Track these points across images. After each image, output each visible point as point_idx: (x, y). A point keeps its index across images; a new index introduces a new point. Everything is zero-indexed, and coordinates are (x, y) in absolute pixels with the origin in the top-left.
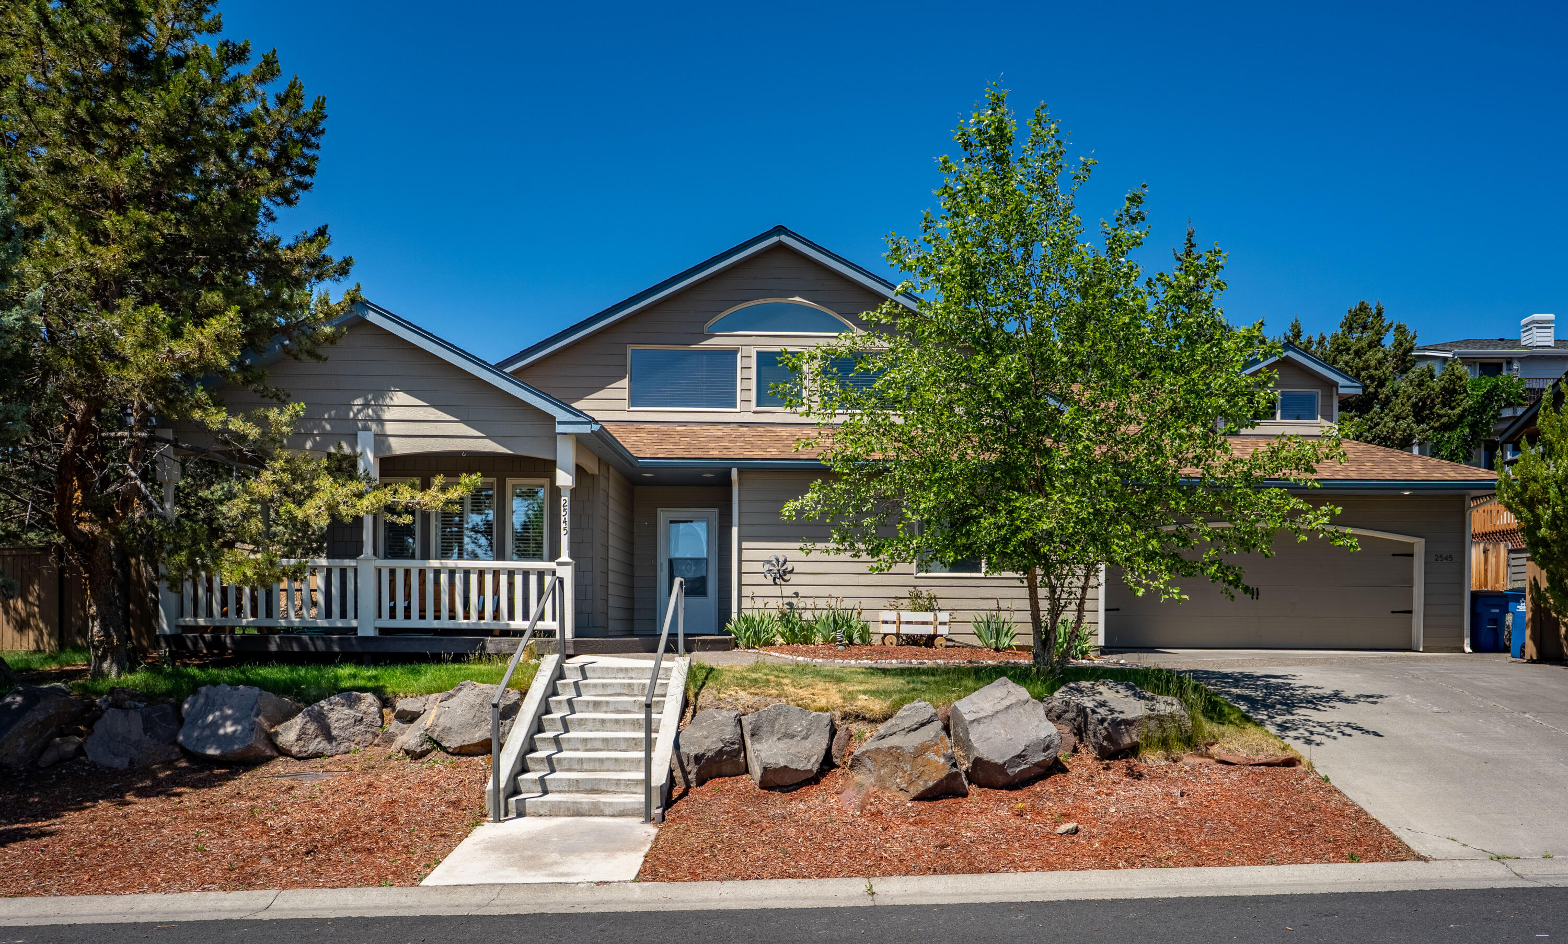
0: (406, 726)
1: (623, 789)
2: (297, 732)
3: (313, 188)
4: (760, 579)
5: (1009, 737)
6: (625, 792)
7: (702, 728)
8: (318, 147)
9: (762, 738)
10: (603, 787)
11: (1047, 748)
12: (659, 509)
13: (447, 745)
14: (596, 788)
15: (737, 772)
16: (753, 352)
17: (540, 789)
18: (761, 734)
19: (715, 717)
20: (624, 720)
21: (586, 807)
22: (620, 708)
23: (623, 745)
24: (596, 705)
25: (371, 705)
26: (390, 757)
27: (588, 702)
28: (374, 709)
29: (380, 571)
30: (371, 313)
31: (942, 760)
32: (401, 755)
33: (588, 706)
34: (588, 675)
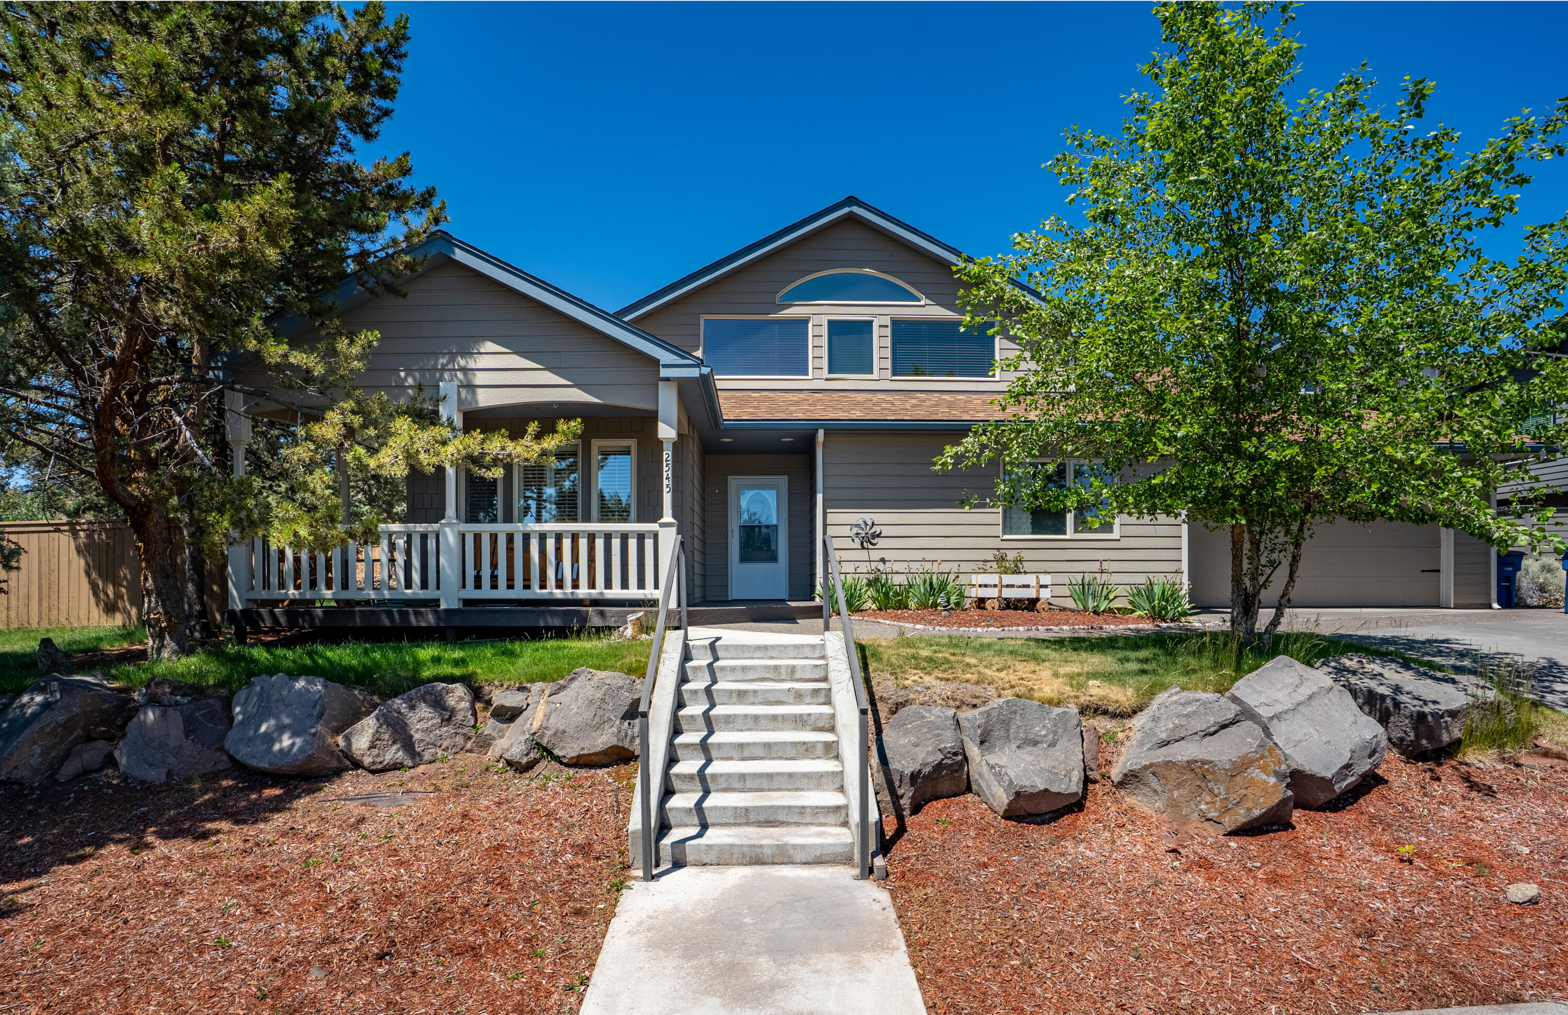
0: (505, 726)
1: (808, 819)
2: (370, 738)
3: (394, 115)
4: (847, 543)
5: (1324, 739)
6: (811, 824)
7: (906, 733)
8: (399, 70)
9: (994, 746)
10: (782, 817)
11: (1373, 753)
12: (730, 478)
13: (561, 754)
14: (772, 819)
15: (955, 790)
16: (824, 320)
17: (696, 821)
18: (993, 740)
19: (924, 717)
20: (783, 716)
21: (768, 852)
22: (771, 698)
23: (791, 752)
24: (741, 696)
25: (461, 699)
26: (487, 769)
27: (731, 692)
28: (465, 705)
29: (463, 536)
30: (457, 250)
31: (1272, 780)
32: (501, 765)
33: (730, 697)
34: (720, 654)
